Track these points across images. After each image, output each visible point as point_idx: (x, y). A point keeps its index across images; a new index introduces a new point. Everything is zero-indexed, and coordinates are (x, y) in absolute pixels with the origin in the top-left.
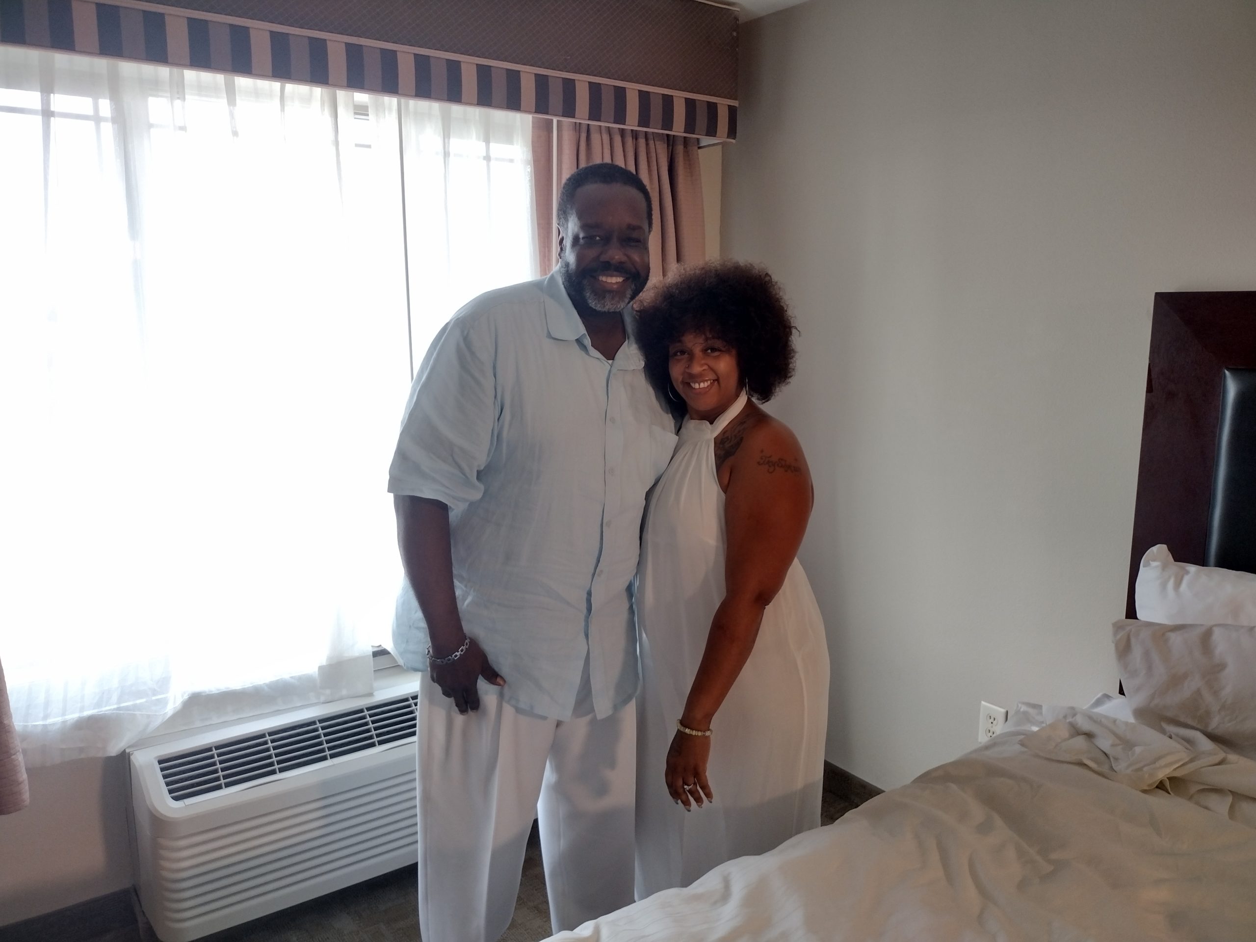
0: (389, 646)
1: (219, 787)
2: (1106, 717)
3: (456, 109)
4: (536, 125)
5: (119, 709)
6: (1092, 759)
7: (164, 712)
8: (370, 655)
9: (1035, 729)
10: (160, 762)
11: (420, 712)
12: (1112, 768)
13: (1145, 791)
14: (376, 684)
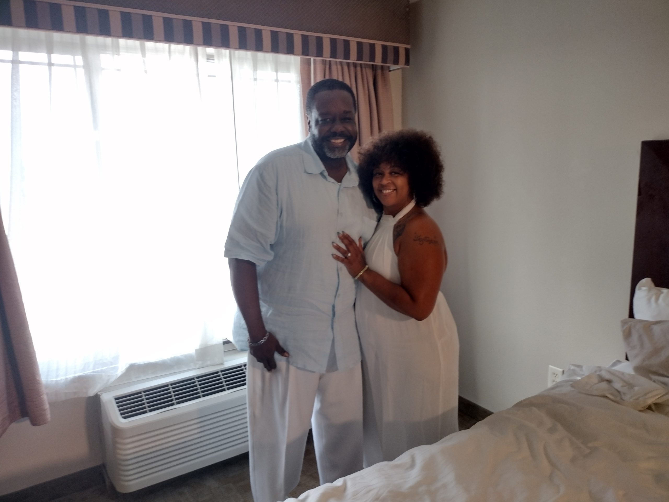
0: (231, 339)
1: (145, 412)
2: (619, 372)
3: (260, 55)
4: (302, 62)
5: (93, 372)
6: (612, 394)
7: (117, 374)
8: (221, 343)
9: (579, 378)
10: (116, 399)
11: (248, 373)
12: (622, 399)
13: (640, 411)
14: (225, 359)
